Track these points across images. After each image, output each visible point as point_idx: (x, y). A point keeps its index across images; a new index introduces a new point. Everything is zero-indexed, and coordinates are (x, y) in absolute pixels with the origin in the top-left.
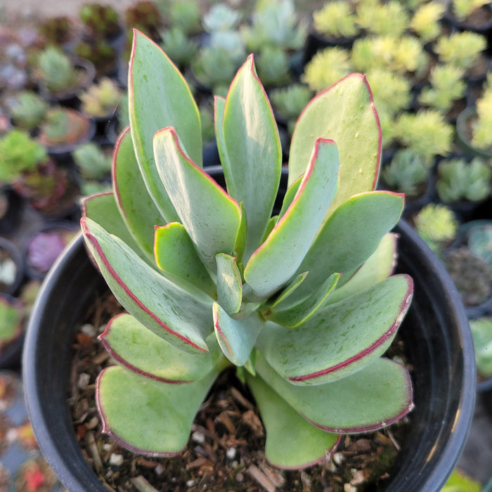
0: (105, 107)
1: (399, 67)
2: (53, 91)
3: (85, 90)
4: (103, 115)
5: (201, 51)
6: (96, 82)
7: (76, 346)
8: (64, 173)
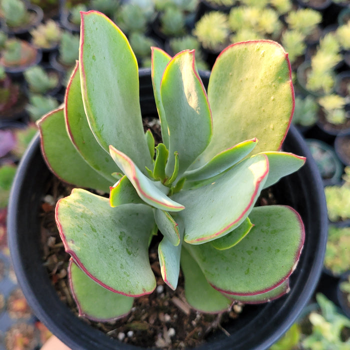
0: (49, 41)
1: (261, 30)
2: (11, 26)
3: (35, 27)
4: (48, 47)
5: (122, 6)
6: (44, 22)
7: (42, 214)
8: (17, 87)
